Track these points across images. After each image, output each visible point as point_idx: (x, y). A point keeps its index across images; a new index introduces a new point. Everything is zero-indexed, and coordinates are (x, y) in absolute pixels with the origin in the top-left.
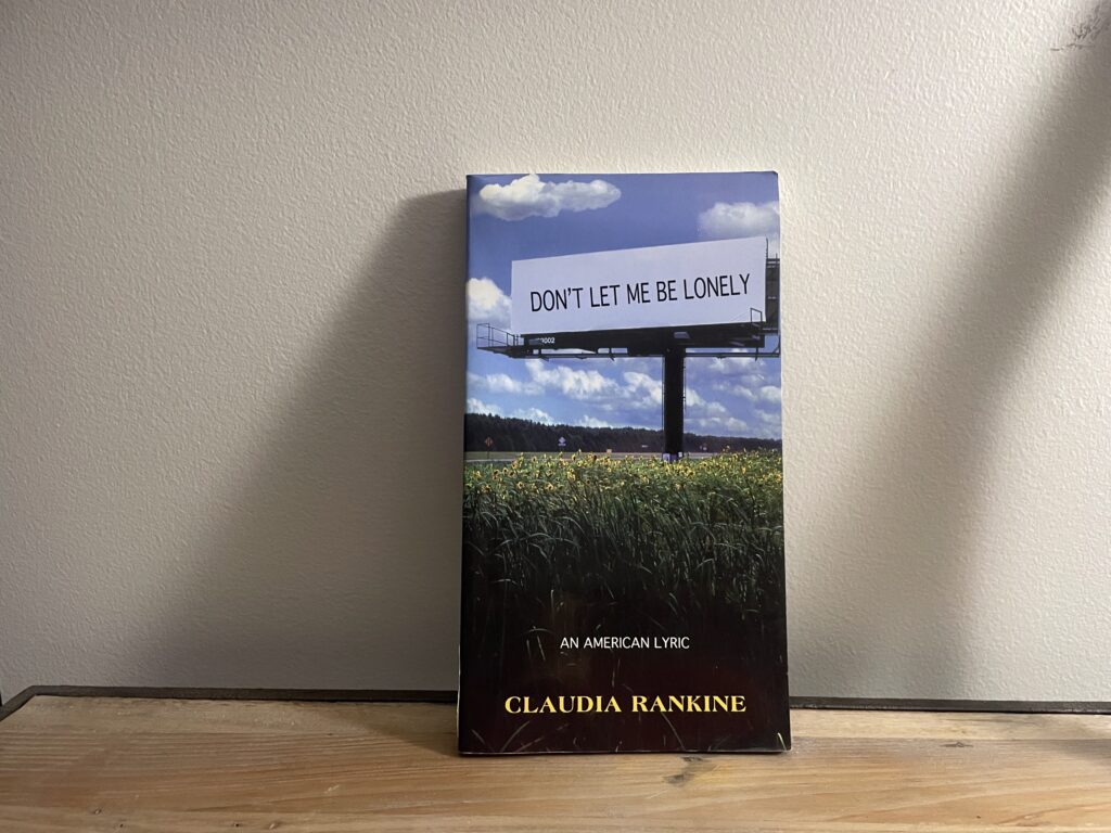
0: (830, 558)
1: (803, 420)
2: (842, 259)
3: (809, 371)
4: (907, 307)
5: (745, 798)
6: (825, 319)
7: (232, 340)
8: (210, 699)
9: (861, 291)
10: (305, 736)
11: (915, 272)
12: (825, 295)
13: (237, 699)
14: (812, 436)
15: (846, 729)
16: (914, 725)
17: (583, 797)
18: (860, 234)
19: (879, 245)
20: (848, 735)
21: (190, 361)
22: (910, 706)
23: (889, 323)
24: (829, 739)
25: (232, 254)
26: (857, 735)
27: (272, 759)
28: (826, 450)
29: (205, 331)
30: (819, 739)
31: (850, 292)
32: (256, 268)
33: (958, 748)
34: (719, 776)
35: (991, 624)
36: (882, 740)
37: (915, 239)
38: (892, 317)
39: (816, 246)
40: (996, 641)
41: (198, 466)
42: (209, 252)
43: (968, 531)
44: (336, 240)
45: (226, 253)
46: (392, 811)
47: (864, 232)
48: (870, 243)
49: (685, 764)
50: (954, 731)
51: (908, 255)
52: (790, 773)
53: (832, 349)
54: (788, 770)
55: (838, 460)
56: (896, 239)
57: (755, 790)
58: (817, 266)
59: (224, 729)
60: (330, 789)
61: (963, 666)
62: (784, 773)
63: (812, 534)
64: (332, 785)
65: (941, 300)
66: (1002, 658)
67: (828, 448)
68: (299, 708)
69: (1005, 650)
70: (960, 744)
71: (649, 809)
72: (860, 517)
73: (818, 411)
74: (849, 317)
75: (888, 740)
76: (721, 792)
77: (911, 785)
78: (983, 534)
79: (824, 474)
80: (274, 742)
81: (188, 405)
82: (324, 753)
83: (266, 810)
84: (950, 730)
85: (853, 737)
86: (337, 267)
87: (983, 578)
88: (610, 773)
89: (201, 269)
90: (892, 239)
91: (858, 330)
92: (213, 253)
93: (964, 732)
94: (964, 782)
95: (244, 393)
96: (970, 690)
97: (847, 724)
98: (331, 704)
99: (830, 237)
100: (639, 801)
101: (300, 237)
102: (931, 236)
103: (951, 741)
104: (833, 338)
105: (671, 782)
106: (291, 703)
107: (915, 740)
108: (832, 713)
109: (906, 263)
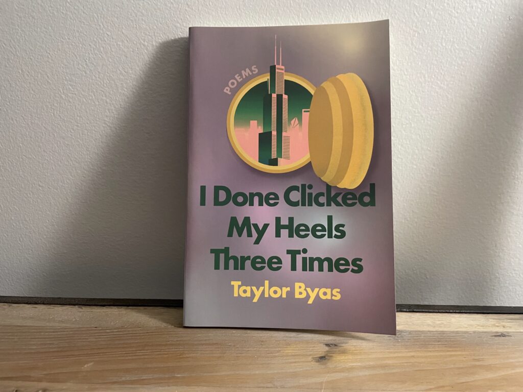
0: (416, 220)
1: (403, 132)
2: (433, 22)
3: (408, 99)
4: (473, 55)
5: (367, 373)
6: (420, 63)
7: (37, 77)
8: (27, 303)
9: (444, 45)
10: (80, 328)
11: (480, 32)
12: (421, 47)
13: (44, 304)
14: (408, 142)
15: (429, 325)
16: (472, 322)
17: (257, 372)
18: (445, 4)
19: (457, 13)
20: (431, 329)
21: (12, 91)
22: (465, 310)
23: (462, 67)
24: (419, 331)
25: (35, 19)
26: (437, 329)
27: (53, 344)
28: (417, 151)
29: (20, 72)
30: (413, 331)
31: (437, 45)
32: (50, 28)
33: (503, 338)
34: (350, 357)
35: (512, 260)
36: (453, 332)
37: (481, 10)
38: (464, 63)
39: (416, 13)
40: (515, 270)
41: (21, 160)
42: (20, 17)
43: (502, 203)
44: (101, 8)
45: (31, 18)
46: (124, 383)
47: (448, 4)
48: (451, 11)
49: (327, 348)
50: (497, 326)
51: (476, 20)
52: (396, 355)
53: (423, 85)
54: (395, 353)
55: (424, 157)
56: (468, 9)
57: (373, 367)
58: (416, 27)
59: (29, 323)
60: (86, 366)
61: (494, 286)
62: (392, 355)
63: (405, 204)
64: (87, 362)
65: (495, 51)
66: (517, 280)
67: (418, 150)
68: (80, 310)
69: (520, 276)
70: (503, 335)
71: (303, 381)
72: (435, 194)
73: (413, 125)
74: (436, 62)
75: (457, 332)
76: (352, 369)
77: (477, 363)
78: (512, 205)
79: (415, 167)
80: (57, 332)
81: (12, 120)
82: (89, 340)
83: (40, 380)
84: (494, 325)
85: (434, 330)
86: (102, 26)
87: (509, 232)
88: (277, 354)
89: (15, 29)
90: (466, 9)
91: (441, 71)
92: (23, 19)
93: (504, 327)
94: (511, 361)
95: (47, 112)
96: (497, 300)
97: (429, 322)
98: (102, 307)
99: (426, 7)
100: (295, 375)
101: (78, 6)
102: (491, 8)
103: (497, 332)
104: (424, 77)
105: (318, 361)
106: (77, 306)
107: (474, 332)
108: (418, 314)
109: (474, 26)
